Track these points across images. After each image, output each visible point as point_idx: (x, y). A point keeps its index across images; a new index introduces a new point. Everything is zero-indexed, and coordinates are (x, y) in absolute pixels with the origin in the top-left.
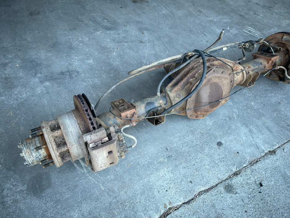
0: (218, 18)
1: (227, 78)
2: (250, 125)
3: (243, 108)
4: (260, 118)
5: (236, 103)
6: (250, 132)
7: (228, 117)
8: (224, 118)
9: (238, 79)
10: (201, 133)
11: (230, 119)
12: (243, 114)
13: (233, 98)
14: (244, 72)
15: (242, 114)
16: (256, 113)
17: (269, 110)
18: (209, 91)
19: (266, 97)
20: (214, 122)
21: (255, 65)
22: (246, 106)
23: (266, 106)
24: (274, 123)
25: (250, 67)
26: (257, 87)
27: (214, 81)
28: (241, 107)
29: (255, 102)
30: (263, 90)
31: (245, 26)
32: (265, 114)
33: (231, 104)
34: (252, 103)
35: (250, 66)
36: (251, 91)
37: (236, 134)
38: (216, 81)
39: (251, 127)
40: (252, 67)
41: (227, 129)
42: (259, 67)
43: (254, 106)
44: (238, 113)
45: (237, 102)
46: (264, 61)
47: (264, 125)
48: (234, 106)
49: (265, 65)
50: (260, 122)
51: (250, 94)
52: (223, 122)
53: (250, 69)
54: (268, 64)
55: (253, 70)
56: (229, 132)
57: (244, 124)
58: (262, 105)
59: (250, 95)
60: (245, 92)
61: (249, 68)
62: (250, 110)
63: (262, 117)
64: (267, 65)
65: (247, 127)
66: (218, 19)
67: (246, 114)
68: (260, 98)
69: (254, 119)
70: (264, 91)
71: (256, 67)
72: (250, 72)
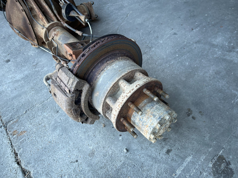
35: (59, 35)
61: (55, 34)
71: (60, 42)
72: (51, 38)
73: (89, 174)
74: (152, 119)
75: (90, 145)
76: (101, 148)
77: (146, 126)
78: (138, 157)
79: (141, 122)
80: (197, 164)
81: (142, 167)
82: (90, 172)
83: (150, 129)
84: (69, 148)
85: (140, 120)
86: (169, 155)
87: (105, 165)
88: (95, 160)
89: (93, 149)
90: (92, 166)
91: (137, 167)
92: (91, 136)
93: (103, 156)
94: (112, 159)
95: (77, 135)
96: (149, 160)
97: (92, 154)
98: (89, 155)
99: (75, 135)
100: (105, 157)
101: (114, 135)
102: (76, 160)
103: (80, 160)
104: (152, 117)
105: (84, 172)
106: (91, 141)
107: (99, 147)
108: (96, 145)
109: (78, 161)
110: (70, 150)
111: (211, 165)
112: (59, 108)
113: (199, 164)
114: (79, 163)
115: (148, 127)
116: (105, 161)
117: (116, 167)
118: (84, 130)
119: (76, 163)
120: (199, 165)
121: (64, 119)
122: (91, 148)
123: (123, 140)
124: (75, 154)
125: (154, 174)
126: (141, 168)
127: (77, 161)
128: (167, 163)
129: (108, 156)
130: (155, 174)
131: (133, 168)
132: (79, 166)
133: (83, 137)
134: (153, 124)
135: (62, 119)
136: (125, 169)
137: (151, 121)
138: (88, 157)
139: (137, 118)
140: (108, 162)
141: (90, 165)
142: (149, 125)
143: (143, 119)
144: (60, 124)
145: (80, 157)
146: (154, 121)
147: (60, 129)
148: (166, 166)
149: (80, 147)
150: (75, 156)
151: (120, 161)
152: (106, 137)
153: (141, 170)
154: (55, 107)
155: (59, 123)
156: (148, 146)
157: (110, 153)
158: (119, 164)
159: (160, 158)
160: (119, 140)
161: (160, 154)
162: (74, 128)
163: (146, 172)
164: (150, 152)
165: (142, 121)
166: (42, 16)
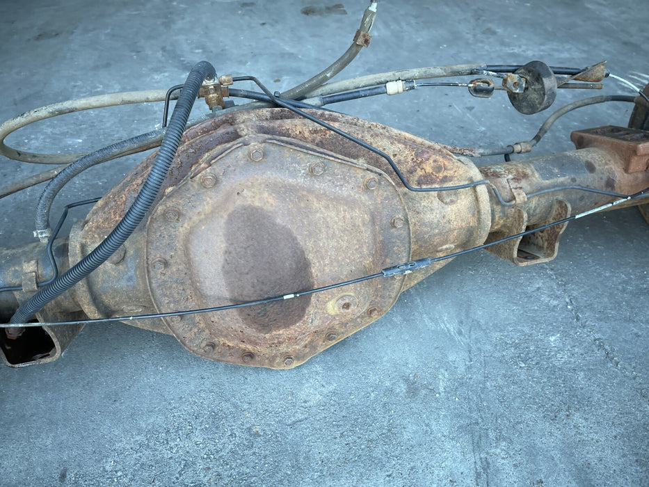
0: (543, 48)
1: (351, 203)
2: (497, 440)
3: (497, 355)
4: (562, 414)
5: (476, 325)
6: (478, 475)
7: (406, 380)
8: (388, 384)
9: (449, 222)
10: (250, 429)
11: (413, 391)
12: (486, 377)
13: (469, 306)
14: (482, 190)
15: (480, 378)
16: (554, 385)
17: (621, 384)
18: (223, 246)
19: (629, 320)
20: (334, 393)
21: (556, 171)
22: (516, 346)
23: (617, 364)
24: (624, 456)
25: (525, 176)
26: (599, 275)
27: (249, 202)
28: (489, 347)
29: (565, 334)
30: (624, 290)
31: (630, 72)
32: (596, 397)
33: (452, 327)
34: (552, 339)
35: (528, 171)
36: (569, 286)
37: (405, 472)
38: (257, 204)
39: (499, 450)
40: (537, 178)
41: (374, 436)
42: (574, 180)
43: (558, 352)
44: (462, 369)
45: (482, 322)
46: (608, 157)
47: (572, 454)
48: (457, 338)
49: (613, 173)
50: (557, 433)
51: (557, 297)
52: (376, 399)
53: (523, 183)
54: (626, 170)
55: (538, 191)
56: (378, 452)
57: (468, 429)
58: (600, 354)
59: (556, 303)
60: (539, 288)
61: (516, 179)
62: (529, 368)
63: (572, 411)
64: (622, 178)
65: (477, 446)
66: (543, 51)
67: (501, 382)
68: (600, 320)
69: (528, 416)
70: (631, 292)
71: (561, 179)
72: (519, 194)
166: (441, 160)
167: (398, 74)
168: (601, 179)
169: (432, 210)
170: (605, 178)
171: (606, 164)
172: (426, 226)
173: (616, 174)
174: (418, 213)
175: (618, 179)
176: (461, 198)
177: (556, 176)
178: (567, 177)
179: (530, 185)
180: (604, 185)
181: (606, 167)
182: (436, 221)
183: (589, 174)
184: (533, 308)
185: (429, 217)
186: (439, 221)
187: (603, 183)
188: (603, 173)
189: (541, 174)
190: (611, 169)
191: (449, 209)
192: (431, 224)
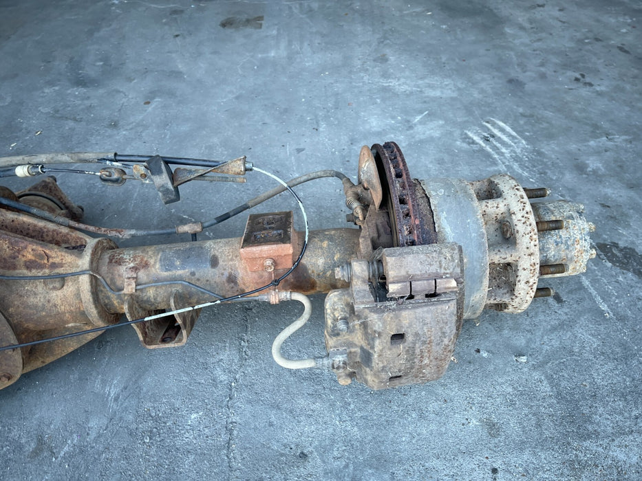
14: (84, 280)
21: (178, 263)
25: (146, 266)
33: (114, 392)
35: (152, 261)
40: (156, 269)
42: (193, 274)
49: (236, 270)
53: (140, 273)
55: (154, 282)
61: (135, 268)
71: (180, 272)
72: (129, 285)
73: (543, 457)
74: (575, 224)
75: (464, 421)
76: (487, 403)
77: (576, 243)
78: (546, 347)
79: (563, 246)
80: (599, 277)
81: (571, 352)
82: (539, 454)
83: (585, 240)
84: (446, 475)
85: (557, 245)
86: (565, 301)
87: (534, 414)
88: (513, 427)
89: (480, 420)
90: (523, 443)
91: (567, 360)
92: (441, 408)
93: (511, 408)
94: (529, 395)
95: (417, 438)
96: (561, 334)
97: (493, 428)
98: (493, 436)
99: (414, 441)
100: (515, 404)
101: (470, 362)
102: (490, 472)
103: (494, 462)
104: (571, 221)
105: (531, 465)
106: (456, 415)
107: (482, 405)
108: (473, 408)
109: (497, 467)
110: (452, 473)
111: (609, 264)
112: (292, 446)
113: (600, 274)
114: (504, 467)
115: (581, 241)
116: (526, 410)
117: (550, 396)
118: (413, 415)
119: (500, 475)
120: (601, 276)
121: (344, 448)
122: (474, 422)
123: (493, 353)
124: (474, 466)
125: (594, 343)
126: (573, 355)
127: (495, 471)
128: (581, 314)
129: (516, 399)
130: (594, 340)
131: (566, 367)
132: (510, 472)
133: (433, 427)
134: (583, 229)
135: (339, 455)
136: (564, 383)
137: (577, 227)
138: (496, 440)
139: (550, 246)
140: (532, 406)
141: (521, 446)
142: (579, 237)
143: (560, 237)
144: (350, 465)
145: (487, 458)
146: (579, 223)
147: (370, 471)
148: (585, 317)
149: (458, 446)
150: (477, 469)
151: (541, 382)
152: (465, 378)
153: (576, 356)
154: (282, 455)
155: (347, 466)
156: (529, 320)
157: (510, 390)
158: (546, 388)
159: (565, 317)
160: (488, 360)
161: (556, 312)
162: (392, 435)
163: (584, 351)
164: (545, 324)
165: (562, 243)
166: (40, 249)
167: (27, 159)
168: (222, 274)
169: (35, 294)
170: (226, 274)
171: (232, 260)
172: (30, 308)
173: (239, 271)
174: (21, 296)
175: (240, 275)
176: (68, 285)
177: (176, 268)
178: (187, 270)
179: (148, 275)
180: (225, 280)
181: (231, 263)
182: (40, 304)
183: (210, 269)
184: (200, 381)
185: (32, 300)
186: (43, 304)
187: (224, 279)
188: (225, 269)
189: (161, 266)
190: (235, 265)
191: (54, 294)
192: (36, 307)
